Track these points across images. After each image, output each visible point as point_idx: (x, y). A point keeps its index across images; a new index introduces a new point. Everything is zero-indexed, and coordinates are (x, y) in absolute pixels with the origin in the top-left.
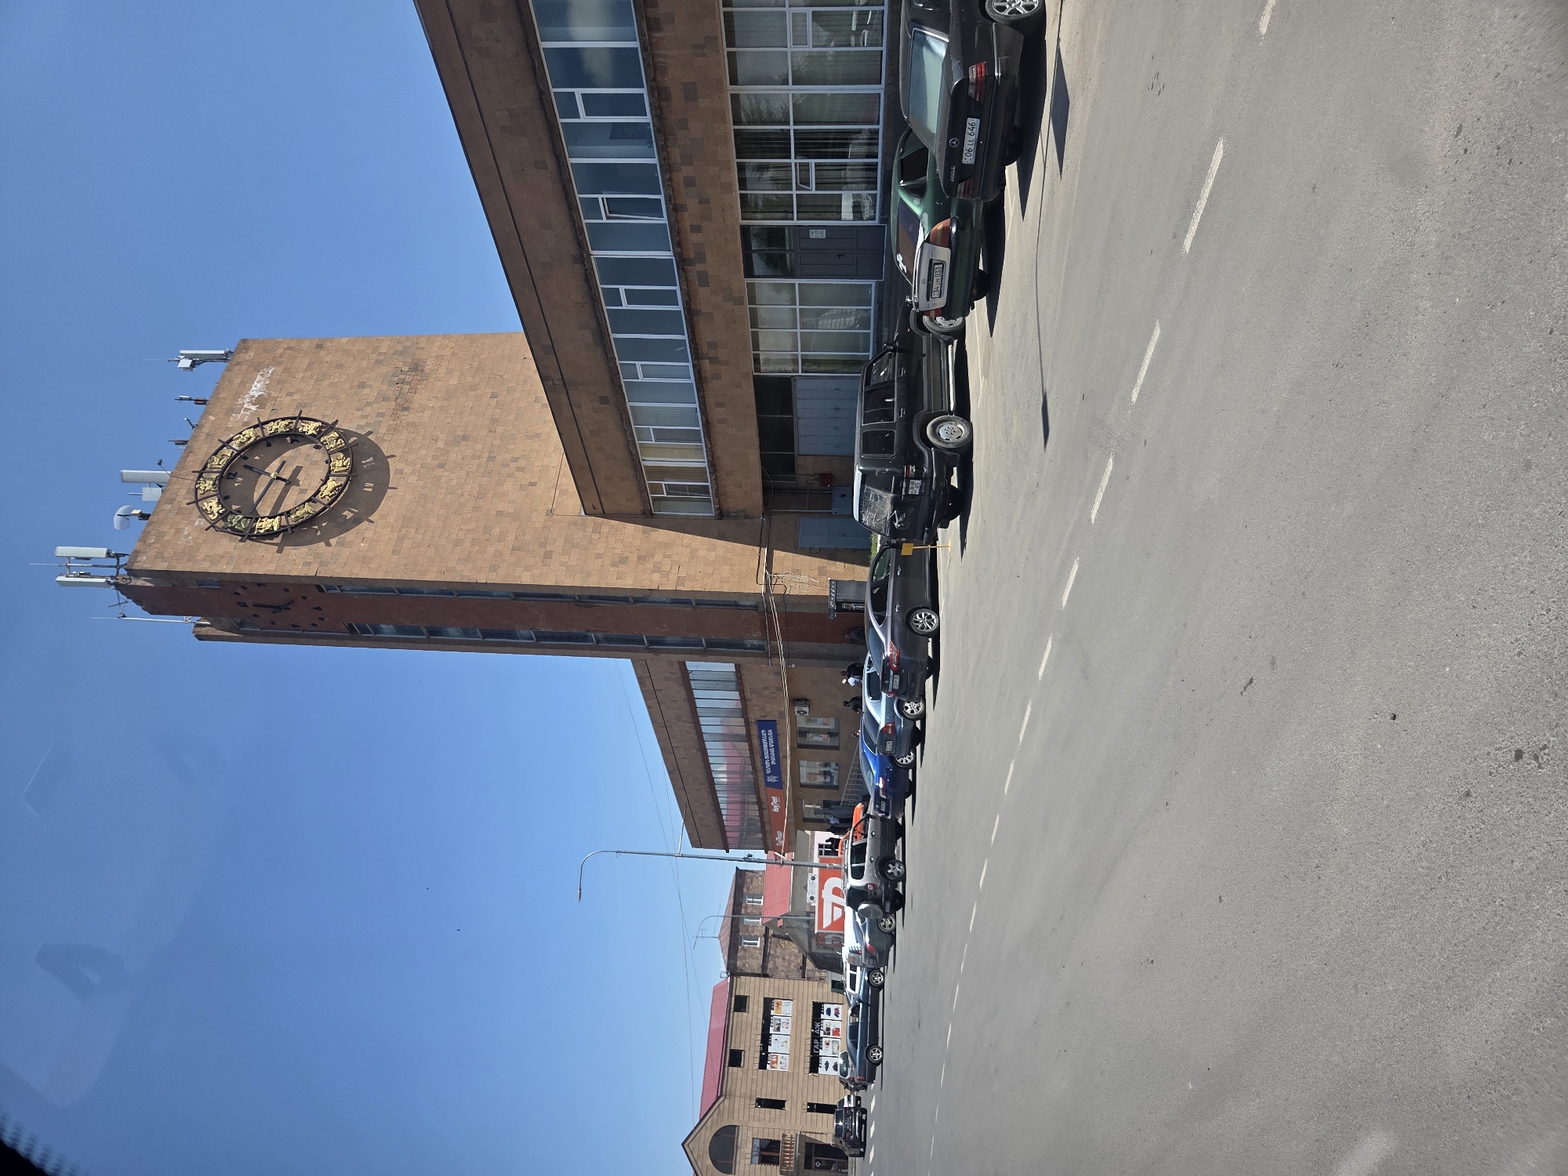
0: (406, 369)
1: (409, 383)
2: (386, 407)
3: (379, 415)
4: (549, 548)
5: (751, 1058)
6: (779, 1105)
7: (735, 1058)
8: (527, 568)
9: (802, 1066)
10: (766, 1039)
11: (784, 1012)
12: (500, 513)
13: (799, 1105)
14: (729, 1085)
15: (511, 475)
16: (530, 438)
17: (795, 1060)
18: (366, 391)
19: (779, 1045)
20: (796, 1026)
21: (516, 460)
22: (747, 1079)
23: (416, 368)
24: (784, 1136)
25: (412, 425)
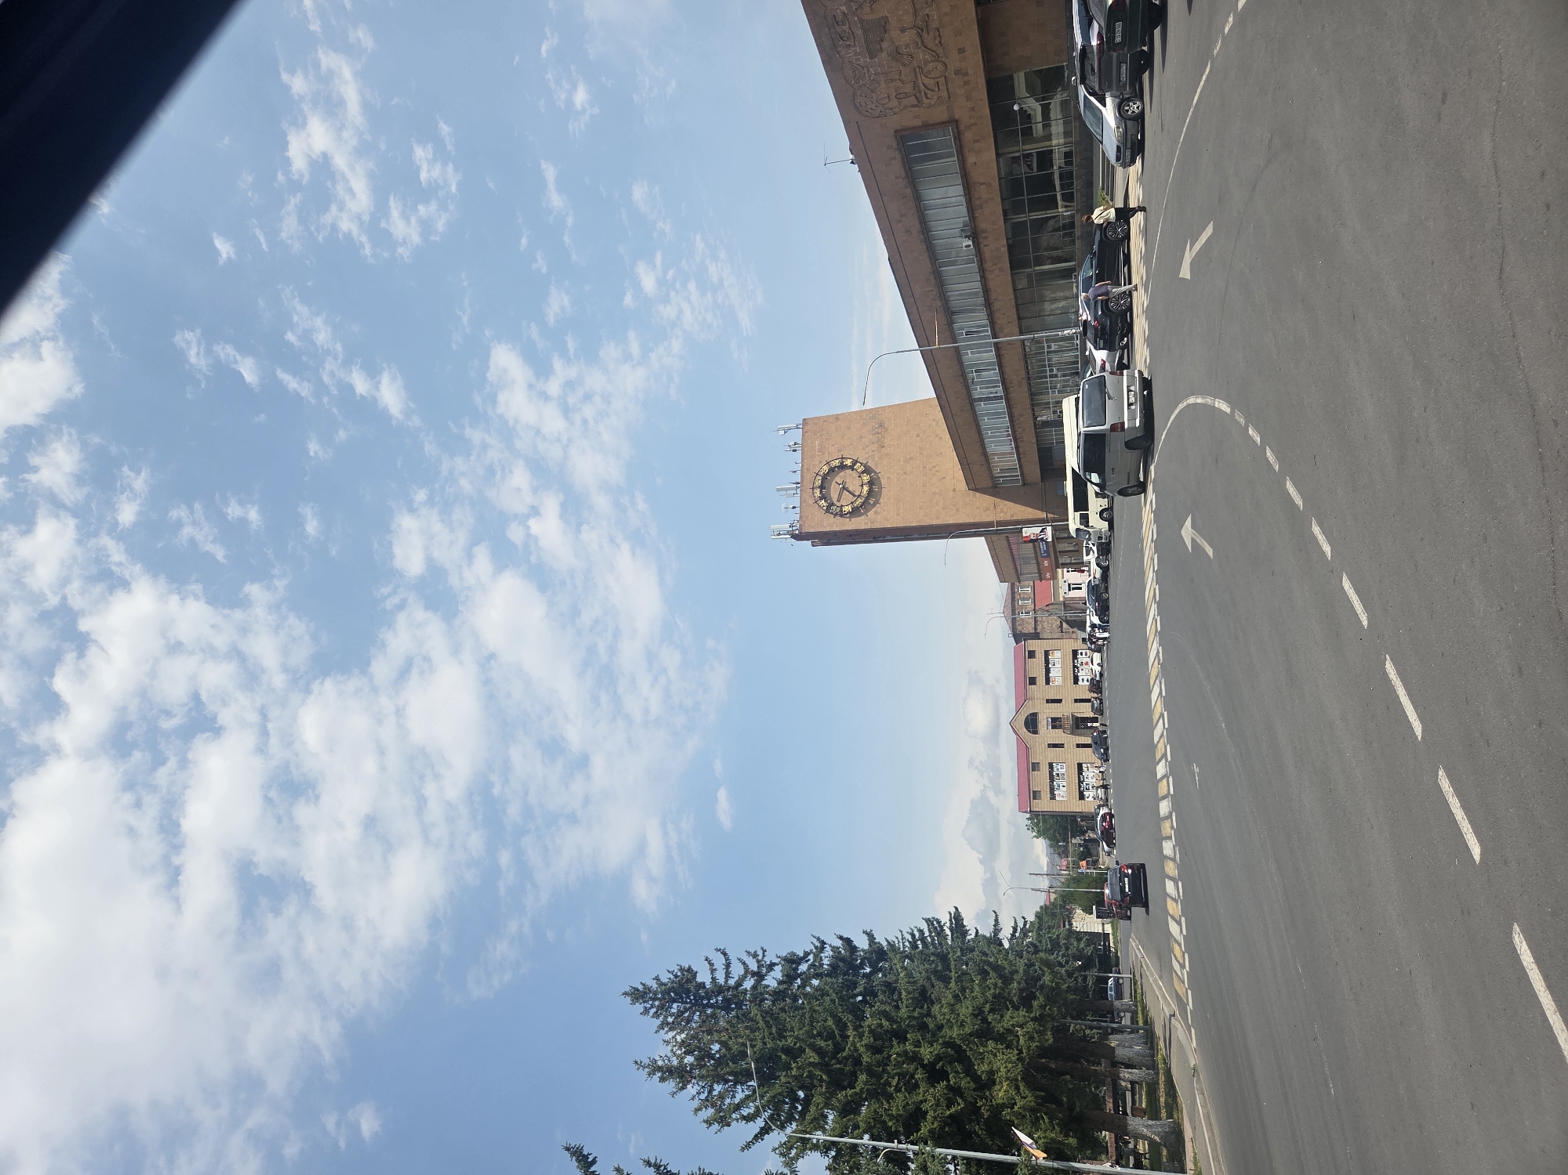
0: (877, 426)
1: (880, 433)
2: (875, 447)
3: (873, 451)
4: (957, 506)
5: (1041, 680)
6: (1059, 701)
7: (1033, 681)
8: (951, 516)
9: (1069, 682)
10: (1048, 671)
11: (1056, 657)
12: (934, 493)
13: (1070, 700)
14: (1029, 694)
15: (934, 475)
16: (937, 455)
17: (1064, 679)
18: (864, 440)
19: (1055, 673)
20: (1063, 663)
21: (934, 467)
22: (1040, 691)
23: (881, 425)
24: (1063, 715)
25: (887, 454)
